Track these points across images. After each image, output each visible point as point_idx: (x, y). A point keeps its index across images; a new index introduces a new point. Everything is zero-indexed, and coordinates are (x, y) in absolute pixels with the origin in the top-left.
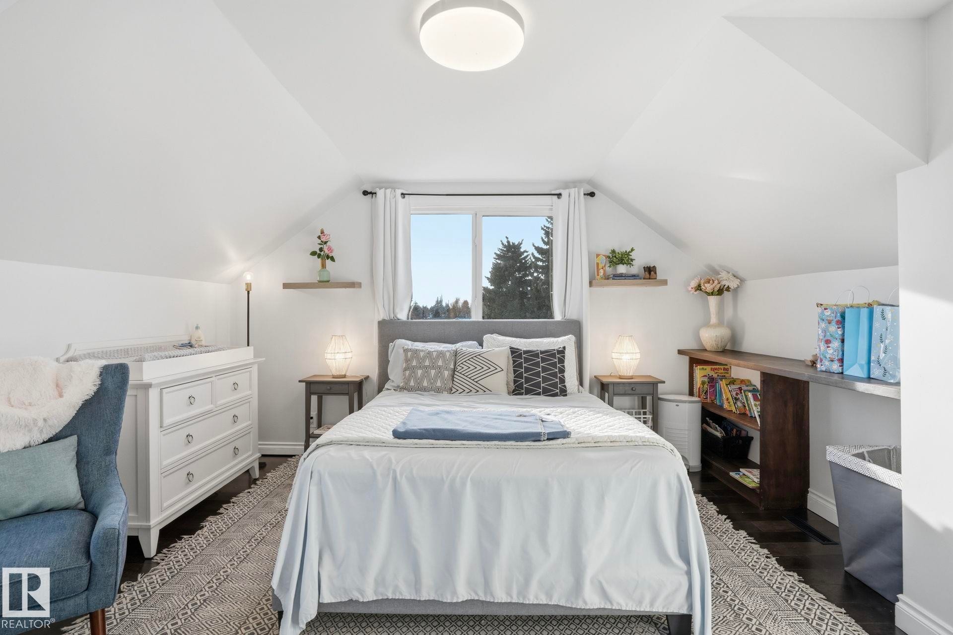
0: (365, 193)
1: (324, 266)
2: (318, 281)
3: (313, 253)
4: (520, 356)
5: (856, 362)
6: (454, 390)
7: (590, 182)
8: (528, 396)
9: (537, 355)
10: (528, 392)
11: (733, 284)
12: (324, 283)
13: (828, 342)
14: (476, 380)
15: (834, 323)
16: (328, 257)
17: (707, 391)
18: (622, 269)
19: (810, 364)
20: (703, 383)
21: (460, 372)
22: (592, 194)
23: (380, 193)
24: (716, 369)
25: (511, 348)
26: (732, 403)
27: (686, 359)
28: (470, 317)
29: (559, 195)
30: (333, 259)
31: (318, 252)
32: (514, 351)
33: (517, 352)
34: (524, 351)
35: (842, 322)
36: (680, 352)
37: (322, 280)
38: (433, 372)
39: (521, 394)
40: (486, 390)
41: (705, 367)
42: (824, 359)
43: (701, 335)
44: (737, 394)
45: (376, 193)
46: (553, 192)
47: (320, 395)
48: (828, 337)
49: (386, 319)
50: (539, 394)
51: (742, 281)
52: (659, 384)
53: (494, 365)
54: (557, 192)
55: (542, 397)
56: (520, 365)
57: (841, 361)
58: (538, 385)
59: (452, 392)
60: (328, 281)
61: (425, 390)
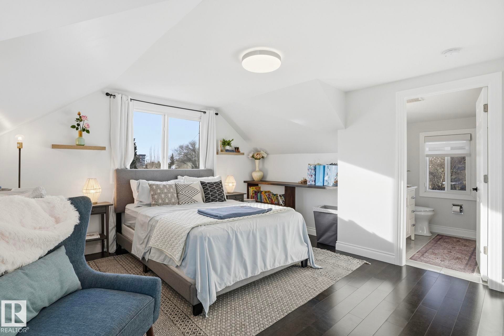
0: (107, 94)
1: (81, 135)
2: (76, 145)
3: (73, 127)
4: (206, 185)
5: (319, 181)
6: (181, 203)
7: (216, 109)
8: (213, 203)
9: (213, 184)
10: (213, 201)
11: (265, 155)
12: (81, 146)
13: (311, 176)
14: (190, 197)
15: (313, 170)
16: (84, 130)
17: (254, 197)
18: (228, 147)
19: (301, 183)
20: (253, 194)
21: (182, 194)
22: (217, 114)
23: (118, 97)
24: (256, 188)
25: (201, 182)
26: (267, 200)
27: (246, 184)
28: (160, 168)
29: (205, 112)
30: (88, 132)
31: (77, 126)
32: (202, 183)
33: (205, 183)
34: (207, 183)
35: (315, 169)
36: (245, 182)
37: (80, 144)
38: (170, 195)
39: (210, 202)
40: (195, 201)
41: (253, 187)
42: (310, 181)
43: (252, 175)
44: (269, 196)
45: (115, 96)
46: (202, 111)
47: (102, 213)
48: (312, 174)
49: (119, 168)
50: (217, 201)
51: (268, 154)
52: (244, 195)
53: (197, 190)
54: (204, 111)
55: (218, 202)
56: (207, 189)
57: (315, 181)
58: (216, 197)
59: (180, 204)
60: (83, 145)
61: (167, 204)
